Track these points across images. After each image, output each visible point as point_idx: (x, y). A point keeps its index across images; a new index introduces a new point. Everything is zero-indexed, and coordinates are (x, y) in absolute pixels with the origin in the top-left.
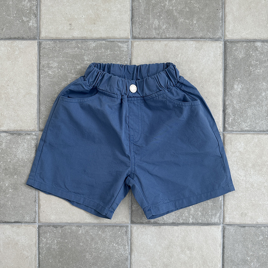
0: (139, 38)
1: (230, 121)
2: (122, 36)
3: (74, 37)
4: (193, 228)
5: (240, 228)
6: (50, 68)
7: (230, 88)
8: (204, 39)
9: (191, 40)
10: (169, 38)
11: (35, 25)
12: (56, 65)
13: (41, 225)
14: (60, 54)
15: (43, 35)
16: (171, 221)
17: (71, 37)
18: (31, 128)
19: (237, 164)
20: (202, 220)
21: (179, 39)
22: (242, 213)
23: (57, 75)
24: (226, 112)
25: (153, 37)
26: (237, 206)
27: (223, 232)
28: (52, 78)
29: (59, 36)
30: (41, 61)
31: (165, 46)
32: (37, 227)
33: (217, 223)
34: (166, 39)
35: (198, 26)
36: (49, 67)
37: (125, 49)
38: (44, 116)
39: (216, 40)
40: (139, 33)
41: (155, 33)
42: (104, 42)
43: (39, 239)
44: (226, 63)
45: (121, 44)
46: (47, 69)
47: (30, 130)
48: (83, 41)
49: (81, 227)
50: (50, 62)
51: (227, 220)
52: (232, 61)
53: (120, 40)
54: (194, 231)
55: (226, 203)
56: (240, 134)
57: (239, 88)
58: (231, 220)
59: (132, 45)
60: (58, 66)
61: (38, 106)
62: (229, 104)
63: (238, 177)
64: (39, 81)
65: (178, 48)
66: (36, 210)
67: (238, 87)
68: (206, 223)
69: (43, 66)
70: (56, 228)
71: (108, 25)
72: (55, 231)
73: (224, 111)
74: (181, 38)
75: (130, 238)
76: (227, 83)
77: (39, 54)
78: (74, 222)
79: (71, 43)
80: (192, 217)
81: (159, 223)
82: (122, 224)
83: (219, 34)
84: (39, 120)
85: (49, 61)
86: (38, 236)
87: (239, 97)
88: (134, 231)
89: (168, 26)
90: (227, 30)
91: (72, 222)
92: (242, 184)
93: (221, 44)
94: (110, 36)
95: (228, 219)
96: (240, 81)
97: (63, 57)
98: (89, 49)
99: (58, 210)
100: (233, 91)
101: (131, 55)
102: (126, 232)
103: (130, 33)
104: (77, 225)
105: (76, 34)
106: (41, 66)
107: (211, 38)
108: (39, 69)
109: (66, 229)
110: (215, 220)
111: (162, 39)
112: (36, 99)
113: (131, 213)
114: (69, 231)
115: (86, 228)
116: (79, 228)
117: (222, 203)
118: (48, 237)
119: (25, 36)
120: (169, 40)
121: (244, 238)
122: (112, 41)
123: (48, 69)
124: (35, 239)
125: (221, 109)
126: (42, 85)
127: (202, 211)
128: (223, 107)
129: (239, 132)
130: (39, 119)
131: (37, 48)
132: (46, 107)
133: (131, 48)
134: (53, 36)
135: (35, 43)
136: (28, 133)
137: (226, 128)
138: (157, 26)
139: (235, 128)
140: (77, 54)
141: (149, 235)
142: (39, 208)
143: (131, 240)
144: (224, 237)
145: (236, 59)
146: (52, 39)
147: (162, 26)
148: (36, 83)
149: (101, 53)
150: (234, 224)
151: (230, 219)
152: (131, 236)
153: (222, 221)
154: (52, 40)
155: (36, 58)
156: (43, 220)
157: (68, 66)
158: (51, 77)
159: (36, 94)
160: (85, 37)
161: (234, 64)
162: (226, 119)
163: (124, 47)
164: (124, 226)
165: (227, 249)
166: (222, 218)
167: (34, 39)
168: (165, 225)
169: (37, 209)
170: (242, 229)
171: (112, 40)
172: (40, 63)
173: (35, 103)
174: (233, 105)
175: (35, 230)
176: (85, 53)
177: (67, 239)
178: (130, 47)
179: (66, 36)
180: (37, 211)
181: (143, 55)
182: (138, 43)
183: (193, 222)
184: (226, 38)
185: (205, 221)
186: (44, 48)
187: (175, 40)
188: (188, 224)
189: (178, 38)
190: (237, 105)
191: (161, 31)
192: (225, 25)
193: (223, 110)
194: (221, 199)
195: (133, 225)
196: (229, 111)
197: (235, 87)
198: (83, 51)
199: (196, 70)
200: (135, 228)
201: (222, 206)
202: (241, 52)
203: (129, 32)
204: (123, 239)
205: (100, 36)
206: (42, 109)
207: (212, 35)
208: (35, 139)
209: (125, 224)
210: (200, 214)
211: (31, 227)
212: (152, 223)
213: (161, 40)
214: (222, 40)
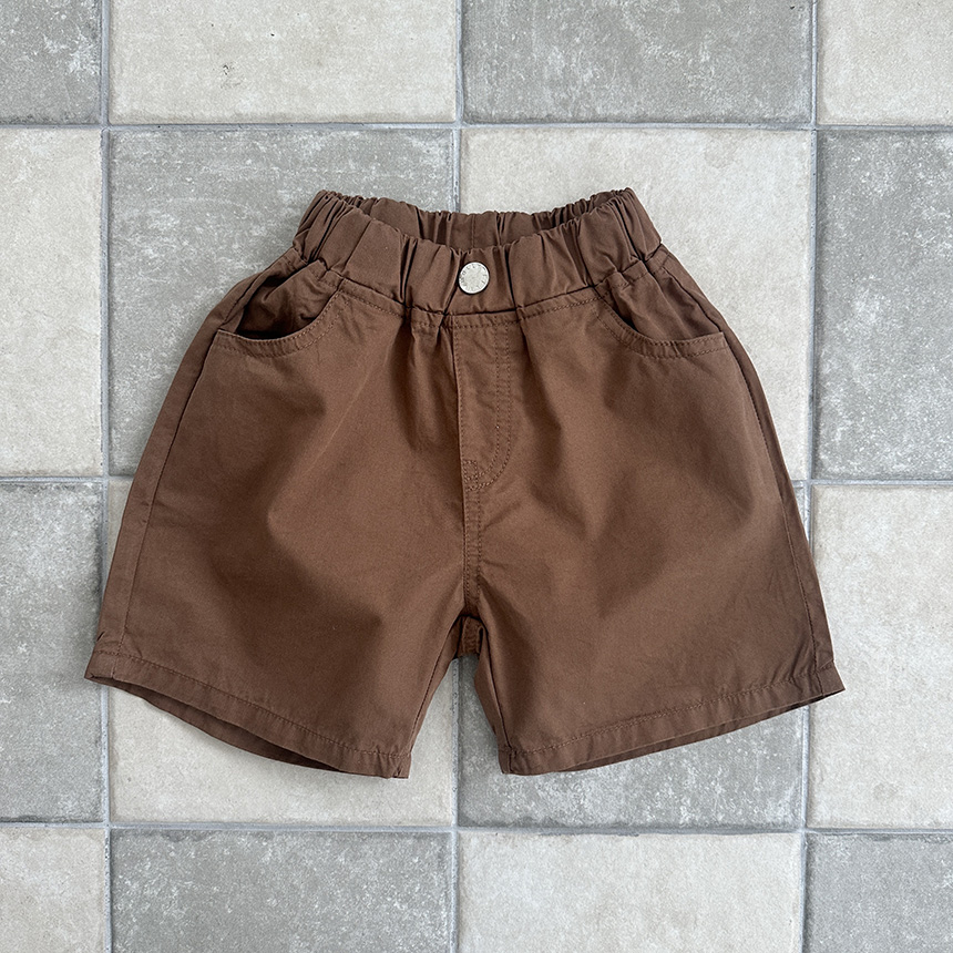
0: (490, 121)
1: (838, 438)
2: (425, 111)
3: (239, 115)
4: (691, 841)
5: (870, 843)
6: (147, 233)
7: (836, 312)
8: (740, 122)
9: (692, 126)
10: (605, 120)
11: (92, 70)
12: (171, 222)
13: (121, 831)
14: (189, 180)
15: (123, 106)
16: (611, 818)
17: (228, 114)
18: (80, 466)
19: (863, 602)
20: (727, 813)
21: (643, 122)
22: (879, 789)
23: (177, 262)
24: (823, 402)
25: (544, 114)
27: (805, 858)
28: (158, 272)
29: (184, 113)
30: (115, 210)
31: (590, 150)
32: (107, 835)
33: (784, 824)
34: (595, 122)
35: (717, 73)
36: (145, 231)
37: (437, 160)
38: (127, 420)
39: (786, 129)
40: (491, 101)
41: (550, 102)
42: (356, 134)
43: (112, 884)
44: (823, 217)
45: (421, 144)
46: (137, 240)
47: (76, 471)
48: (277, 130)
49: (269, 837)
50: (150, 212)
51: (823, 815)
52: (846, 209)
53: (417, 127)
54: (697, 855)
55: (820, 750)
56: (877, 487)
57: (873, 312)
58: (836, 813)
59: (463, 147)
60: (181, 226)
61: (105, 379)
62: (834, 374)
64: (109, 284)
65: (640, 157)
66: (99, 773)
67: (867, 310)
68: (741, 826)
69: (124, 229)
70: (178, 840)
71: (370, 71)
72: (173, 854)
73: (815, 399)
74: (652, 120)
75: (453, 881)
76: (825, 291)
77: (109, 182)
78: (243, 818)
79: (230, 139)
80: (688, 802)
81: (563, 826)
82: (426, 827)
83: (798, 105)
84: (110, 434)
85: (147, 207)
86: (108, 869)
87: (872, 347)
88: (468, 854)
89: (602, 74)
90: (827, 87)
91: (235, 819)
92: (879, 676)
93: (804, 143)
94: (380, 109)
95: (824, 811)
96: (878, 285)
97: (200, 192)
98: (297, 162)
99: (185, 773)
100: (850, 325)
101: (459, 182)
102: (440, 857)
103: (454, 102)
104: (256, 830)
105: (250, 103)
106: (115, 229)
107: (765, 121)
108: (109, 238)
109: (213, 847)
111: (578, 122)
112: (97, 354)
113: (459, 787)
114: (226, 852)
115: (289, 844)
116: (264, 844)
117: (805, 751)
118: (146, 874)
119: (53, 113)
120: (605, 128)
121: (885, 881)
122: (385, 132)
123: (143, 240)
124: (99, 884)
125: (805, 391)
126: (118, 299)
127: (728, 779)
128: (812, 385)
129: (872, 482)
130: (110, 429)
131: (100, 159)
132: (134, 386)
133: (460, 157)
134: (162, 111)
135: (93, 139)
136: (68, 483)
137: (822, 465)
138: (559, 72)
139: (856, 466)
140: (252, 181)
141: (526, 871)
142: (112, 766)
143: (457, 885)
144: (808, 875)
145: (863, 199)
146: (156, 122)
147: (577, 72)
148: (98, 291)
149: (344, 176)
150: (849, 830)
151: (832, 808)
152: (458, 873)
153: (802, 816)
154: (158, 126)
155: (94, 197)
156: (126, 811)
157: (218, 228)
158: (152, 268)
159: (99, 333)
160: (283, 116)
161: (852, 221)
162: (822, 432)
163: (434, 153)
164: (431, 836)
166: (803, 804)
167: (89, 122)
168: (588, 833)
169: (104, 770)
171: (387, 127)
172: (110, 216)
173: (92, 371)
174: (849, 379)
175: (98, 847)
176: (281, 179)
177: (217, 884)
178: (456, 153)
179: (209, 113)
180: (105, 776)
181: (507, 185)
182: (484, 137)
183: (693, 821)
184: (826, 121)
185: (739, 817)
186: (127, 158)
187: (627, 125)
188: (673, 828)
189: (640, 120)
190: (866, 376)
191: (576, 91)
192: (820, 69)
193: (812, 398)
194: (798, 735)
195: (466, 833)
196: (834, 399)
197: (859, 306)
198: (275, 168)
199: (709, 245)
200: (474, 842)
201: (804, 762)
202: (880, 173)
203: (451, 96)
204: (427, 885)
205: (340, 112)
206: (118, 392)
207: (772, 106)
208: (93, 506)
209: (437, 827)
210: (720, 789)
211: (83, 838)
212: (537, 825)
213: (576, 125)
214: (809, 127)
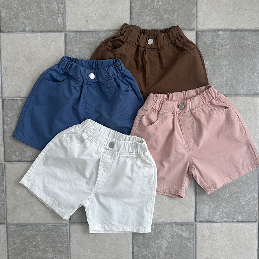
3: (89, 30)
11: (62, 22)
12: (77, 50)
14: (80, 42)
15: (68, 28)
17: (87, 30)
29: (79, 29)
30: (67, 48)
35: (178, 20)
36: (72, 52)
39: (190, 31)
41: (147, 26)
48: (96, 32)
50: (73, 48)
52: (202, 45)
60: (79, 50)
69: (69, 51)
77: (66, 43)
79: (88, 34)
83: (193, 26)
89: (156, 21)
90: (198, 23)
93: (194, 33)
96: (207, 59)
97: (83, 44)
98: (100, 38)
105: (91, 27)
106: (67, 51)
107: (187, 29)
108: (66, 53)
119: (55, 30)
131: (64, 38)
134: (75, 29)
135: (62, 35)
138: (149, 21)
140: (92, 42)
145: (205, 43)
147: (152, 21)
154: (76, 32)
155: (63, 45)
157: (86, 51)
160: (98, 30)
161: (203, 48)
167: (62, 31)
179: (84, 29)
184: (198, 29)
186: (69, 38)
191: (152, 24)
192: (197, 19)
202: (208, 39)
205: (108, 29)
207: (188, 26)
214: (195, 30)
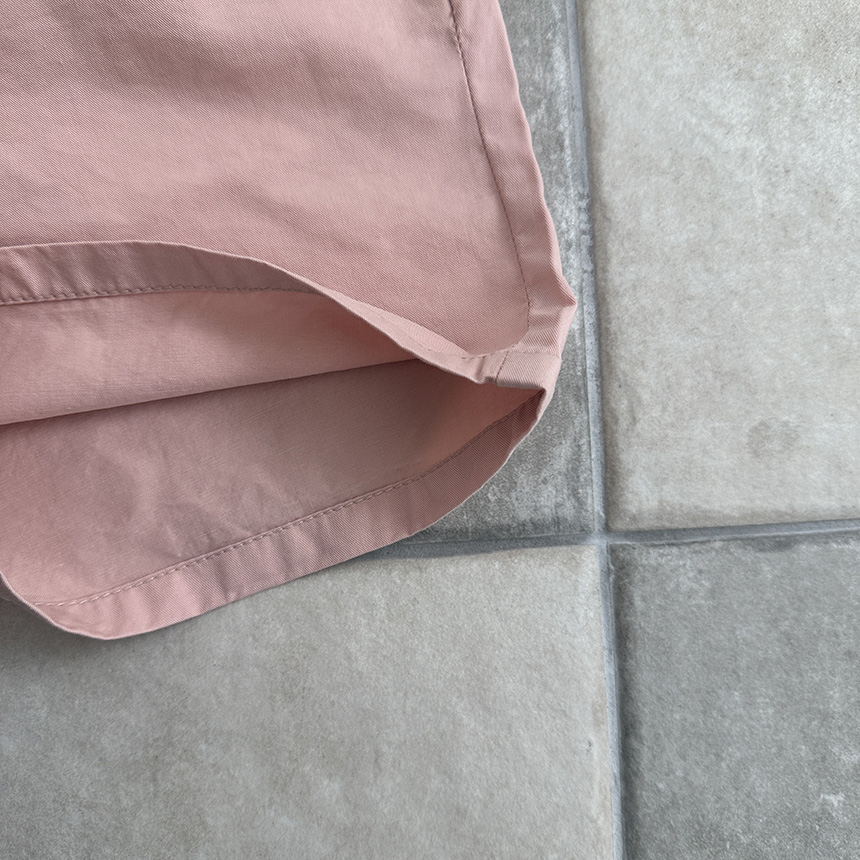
26: (717, 374)
63: (707, 138)
110: (543, 501)
165: (657, 737)
170: (769, 566)
